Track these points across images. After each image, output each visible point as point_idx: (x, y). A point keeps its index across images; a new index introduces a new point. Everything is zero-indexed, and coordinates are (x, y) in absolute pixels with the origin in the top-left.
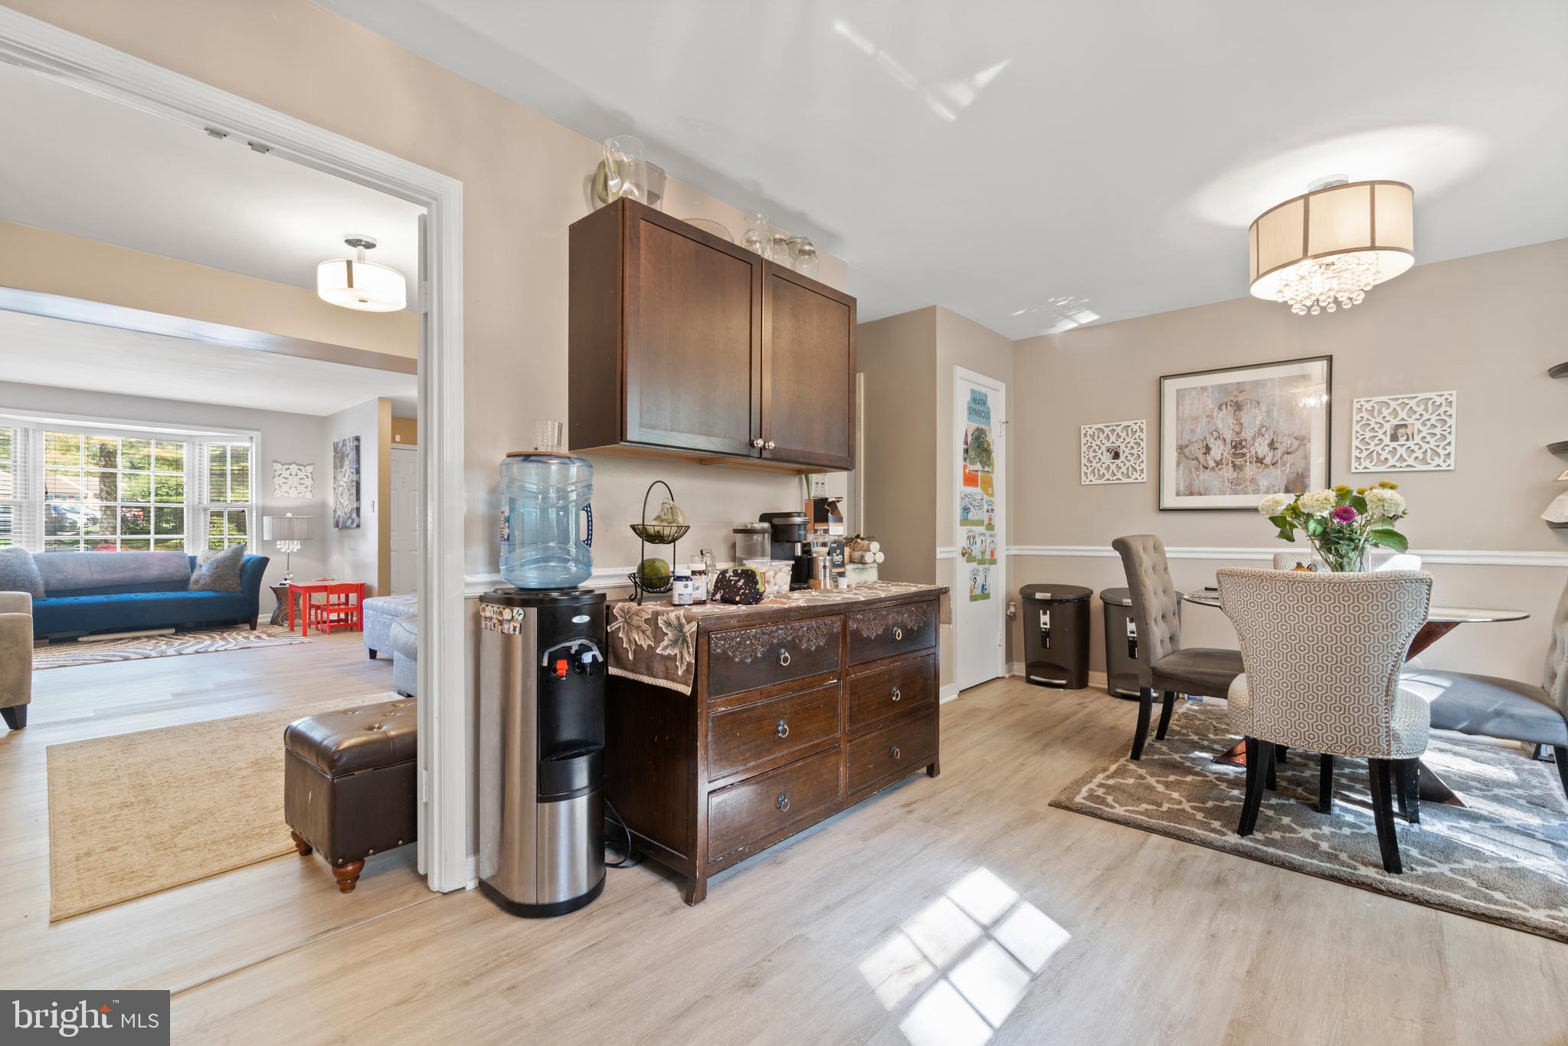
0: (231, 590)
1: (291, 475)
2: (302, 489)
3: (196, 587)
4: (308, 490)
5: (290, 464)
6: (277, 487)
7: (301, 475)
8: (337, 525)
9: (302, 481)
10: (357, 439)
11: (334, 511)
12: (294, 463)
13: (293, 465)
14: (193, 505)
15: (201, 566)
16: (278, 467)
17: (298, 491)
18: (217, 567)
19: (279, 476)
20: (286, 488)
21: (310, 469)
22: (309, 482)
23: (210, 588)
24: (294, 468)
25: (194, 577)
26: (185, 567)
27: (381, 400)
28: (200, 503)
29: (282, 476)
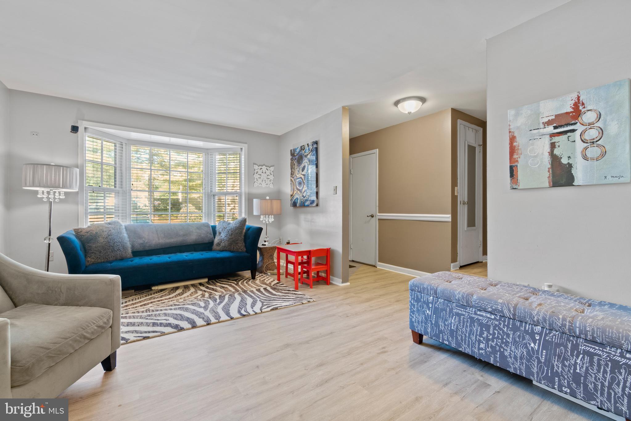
0: (240, 250)
1: (263, 172)
2: (268, 182)
3: (218, 248)
4: (271, 182)
5: (262, 166)
6: (255, 180)
7: (268, 173)
8: (294, 205)
9: (268, 177)
10: (316, 143)
11: (291, 196)
12: (264, 165)
13: (264, 166)
14: (208, 193)
15: (220, 233)
16: (256, 167)
17: (266, 183)
18: (232, 234)
19: (257, 173)
20: (260, 181)
21: (272, 169)
22: (271, 177)
23: (227, 249)
24: (264, 168)
25: (216, 240)
26: (210, 234)
27: (344, 108)
28: (211, 191)
29: (258, 173)
